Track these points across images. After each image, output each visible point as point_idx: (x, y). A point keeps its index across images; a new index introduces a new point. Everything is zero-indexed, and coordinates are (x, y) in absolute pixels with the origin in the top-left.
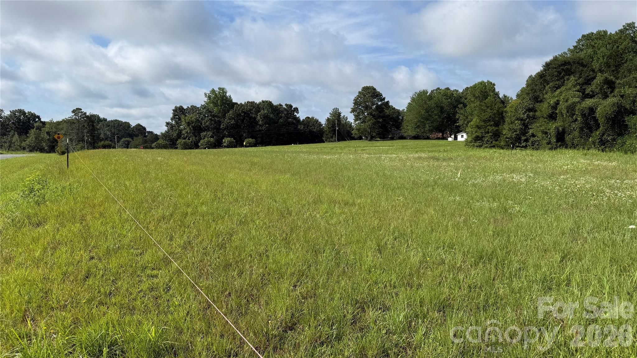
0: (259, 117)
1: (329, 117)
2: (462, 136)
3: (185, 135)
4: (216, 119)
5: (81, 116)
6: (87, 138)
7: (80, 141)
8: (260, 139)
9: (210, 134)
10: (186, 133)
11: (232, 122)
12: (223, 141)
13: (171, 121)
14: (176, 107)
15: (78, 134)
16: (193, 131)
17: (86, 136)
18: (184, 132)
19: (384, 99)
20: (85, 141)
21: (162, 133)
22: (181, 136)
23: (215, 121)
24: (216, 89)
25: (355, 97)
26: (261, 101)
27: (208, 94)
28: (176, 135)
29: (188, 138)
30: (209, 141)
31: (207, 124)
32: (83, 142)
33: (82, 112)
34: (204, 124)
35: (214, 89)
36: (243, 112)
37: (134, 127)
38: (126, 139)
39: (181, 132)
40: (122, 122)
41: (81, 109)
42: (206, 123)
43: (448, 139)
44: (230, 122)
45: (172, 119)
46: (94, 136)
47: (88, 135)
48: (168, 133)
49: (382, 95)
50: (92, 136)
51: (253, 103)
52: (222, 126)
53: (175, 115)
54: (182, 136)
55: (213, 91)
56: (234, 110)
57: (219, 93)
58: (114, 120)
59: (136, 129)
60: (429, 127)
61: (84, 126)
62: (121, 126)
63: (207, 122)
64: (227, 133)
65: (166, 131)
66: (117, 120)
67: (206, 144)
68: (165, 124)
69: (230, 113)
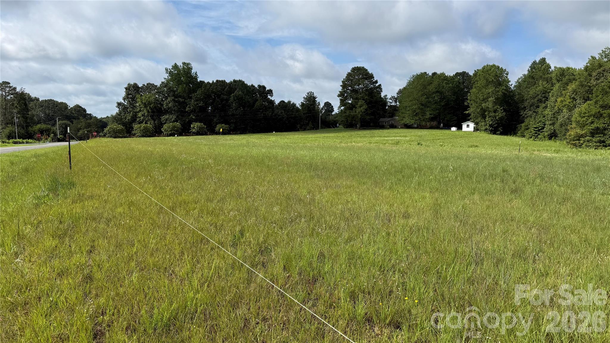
0: (232, 98)
1: (303, 102)
2: (467, 125)
3: (142, 118)
4: (180, 99)
5: (8, 92)
6: (17, 120)
7: (8, 124)
8: (233, 125)
9: (174, 117)
10: (142, 116)
11: (200, 103)
12: (192, 126)
13: (123, 101)
14: (129, 84)
15: (5, 114)
16: (150, 114)
17: (16, 118)
18: (140, 115)
19: (376, 82)
20: (15, 124)
21: (112, 115)
22: (136, 120)
23: (178, 102)
24: (180, 64)
25: (344, 79)
26: (232, 81)
27: (170, 69)
28: (130, 118)
29: (145, 121)
30: (174, 127)
31: (170, 105)
32: (12, 125)
33: (10, 87)
34: (166, 106)
35: (177, 64)
36: (213, 92)
37: (72, 108)
38: (64, 122)
39: (136, 115)
40: (57, 102)
41: (9, 83)
42: (168, 103)
43: (451, 129)
44: (197, 104)
45: (124, 99)
46: (27, 118)
47: (19, 116)
48: (119, 115)
49: (373, 78)
50: (24, 118)
51: (223, 82)
52: (187, 109)
53: (128, 94)
54: (138, 120)
55: (175, 67)
56: (202, 89)
57: (184, 68)
58: (48, 100)
59: (75, 110)
60: (430, 114)
61: (13, 104)
62: (57, 106)
63: (170, 103)
64: (194, 117)
65: (117, 113)
66: (51, 100)
67: (171, 130)
68: (116, 105)
69: (197, 93)
